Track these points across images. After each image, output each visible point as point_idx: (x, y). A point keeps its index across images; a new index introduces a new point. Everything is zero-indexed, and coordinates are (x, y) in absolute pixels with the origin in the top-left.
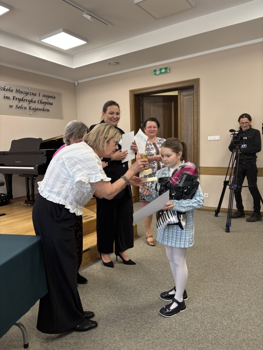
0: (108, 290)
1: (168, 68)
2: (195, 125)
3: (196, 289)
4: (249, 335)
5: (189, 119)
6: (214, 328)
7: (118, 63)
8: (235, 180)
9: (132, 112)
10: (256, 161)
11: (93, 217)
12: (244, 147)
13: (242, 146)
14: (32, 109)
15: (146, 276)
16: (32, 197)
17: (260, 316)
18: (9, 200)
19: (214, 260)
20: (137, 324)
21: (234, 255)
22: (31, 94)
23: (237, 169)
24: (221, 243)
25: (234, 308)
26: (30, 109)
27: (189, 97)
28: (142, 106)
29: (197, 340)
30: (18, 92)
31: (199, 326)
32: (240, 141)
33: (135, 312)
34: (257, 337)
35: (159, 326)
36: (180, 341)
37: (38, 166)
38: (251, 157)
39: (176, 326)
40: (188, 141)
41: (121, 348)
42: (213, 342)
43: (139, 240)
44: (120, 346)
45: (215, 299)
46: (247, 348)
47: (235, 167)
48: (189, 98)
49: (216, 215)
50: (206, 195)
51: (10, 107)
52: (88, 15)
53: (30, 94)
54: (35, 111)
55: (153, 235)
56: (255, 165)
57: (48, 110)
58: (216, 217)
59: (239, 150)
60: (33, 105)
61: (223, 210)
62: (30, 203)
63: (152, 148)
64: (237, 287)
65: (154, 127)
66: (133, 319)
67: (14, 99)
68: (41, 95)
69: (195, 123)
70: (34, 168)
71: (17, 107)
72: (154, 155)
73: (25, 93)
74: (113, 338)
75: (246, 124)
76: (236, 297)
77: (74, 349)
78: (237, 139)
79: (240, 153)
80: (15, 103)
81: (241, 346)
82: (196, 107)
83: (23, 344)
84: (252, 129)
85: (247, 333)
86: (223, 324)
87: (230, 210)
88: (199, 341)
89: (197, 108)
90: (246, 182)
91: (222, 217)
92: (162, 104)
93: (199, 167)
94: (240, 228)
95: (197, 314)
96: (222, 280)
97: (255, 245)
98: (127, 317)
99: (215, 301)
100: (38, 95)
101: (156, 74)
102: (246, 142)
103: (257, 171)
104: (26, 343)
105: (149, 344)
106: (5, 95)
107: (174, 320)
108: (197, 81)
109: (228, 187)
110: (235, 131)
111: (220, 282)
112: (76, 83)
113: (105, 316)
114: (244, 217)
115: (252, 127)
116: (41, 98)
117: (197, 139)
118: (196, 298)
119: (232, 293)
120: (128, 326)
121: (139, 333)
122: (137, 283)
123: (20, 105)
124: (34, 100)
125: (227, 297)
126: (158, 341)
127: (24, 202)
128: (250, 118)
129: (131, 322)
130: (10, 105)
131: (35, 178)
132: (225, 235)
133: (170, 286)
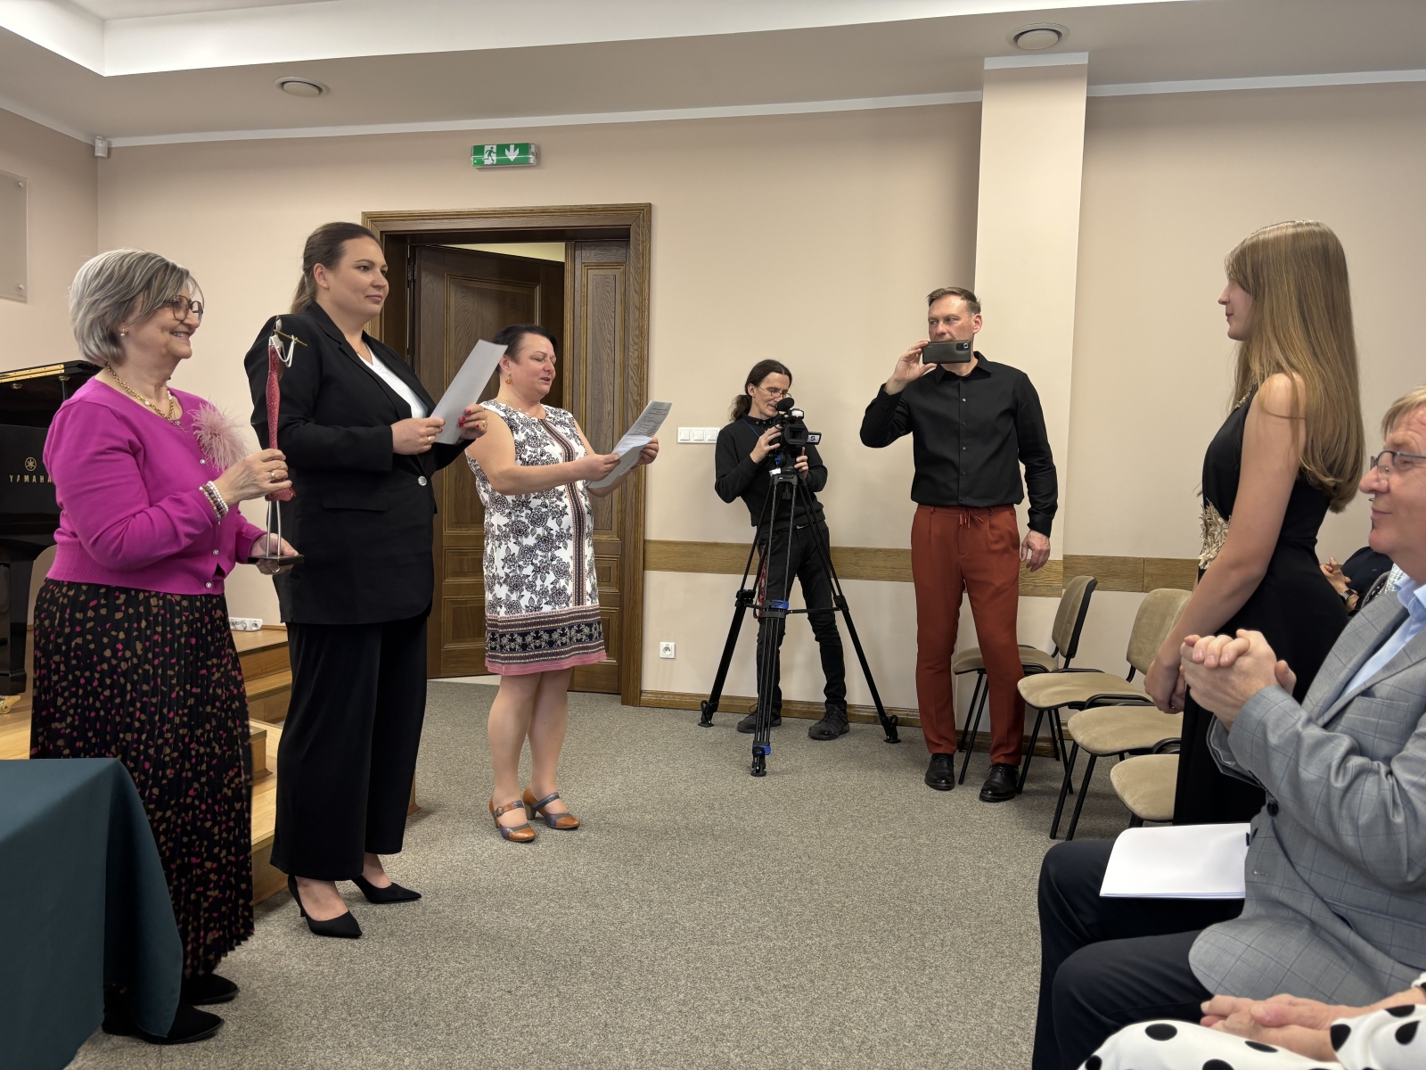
1: (533, 147)
2: (631, 382)
5: (605, 358)
7: (320, 89)
17: (929, 1025)
19: (735, 869)
21: (801, 847)
27: (609, 272)
28: (415, 284)
45: (772, 991)
48: (606, 276)
49: (706, 721)
50: (667, 649)
58: (704, 729)
69: (631, 373)
82: (637, 312)
89: (641, 318)
93: (645, 541)
94: (796, 760)
96: (780, 928)
97: (859, 811)
101: (481, 162)
108: (643, 213)
109: (750, 612)
111: (774, 936)
112: (101, 145)
119: (822, 965)
132: (752, 784)
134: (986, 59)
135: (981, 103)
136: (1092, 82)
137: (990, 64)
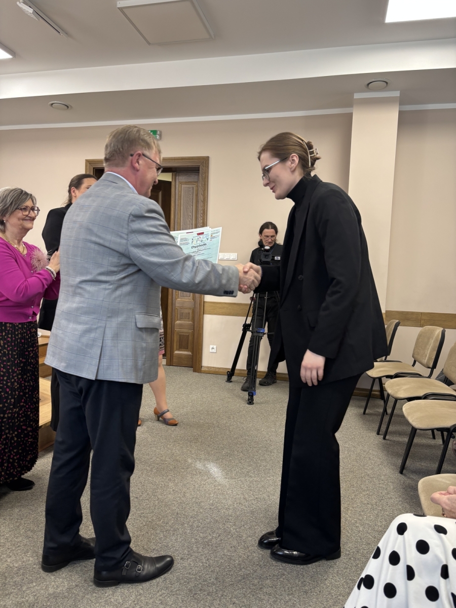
5: (188, 223)
7: (68, 107)
27: (191, 186)
48: (189, 188)
50: (213, 348)
52: (29, 6)
58: (228, 383)
61: (238, 372)
75: (272, 238)
82: (202, 203)
89: (204, 206)
108: (206, 160)
115: (277, 243)
128: (276, 230)
134: (355, 94)
135: (352, 113)
136: (401, 104)
137: (357, 96)
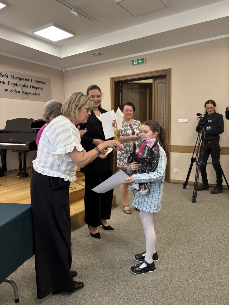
0: (90, 252)
1: (144, 59)
2: (167, 109)
3: (166, 251)
4: (211, 292)
5: (162, 104)
6: (180, 285)
7: (100, 54)
8: (201, 157)
9: (112, 97)
10: (219, 141)
11: (77, 188)
12: (209, 129)
13: (208, 128)
14: (25, 92)
15: (122, 240)
16: (24, 170)
17: (220, 276)
18: (3, 172)
20: (114, 282)
21: (200, 222)
22: (25, 79)
23: (203, 148)
24: (188, 212)
25: (199, 268)
26: (23, 93)
27: (163, 84)
28: (122, 92)
29: (166, 296)
30: (12, 78)
31: (168, 284)
32: (205, 123)
33: (113, 271)
34: (218, 294)
35: (133, 284)
36: (151, 297)
37: (30, 143)
38: (215, 138)
39: (148, 283)
40: (161, 123)
41: (100, 303)
42: (180, 298)
43: (117, 208)
44: (99, 301)
45: (182, 260)
46: (209, 303)
47: (201, 146)
48: (162, 86)
49: (184, 187)
50: (176, 170)
51: (5, 91)
52: (75, 11)
53: (23, 80)
54: (27, 94)
55: (129, 205)
56: (218, 144)
57: (39, 94)
58: (184, 189)
59: (205, 132)
60: (26, 90)
61: (190, 183)
62: (22, 175)
63: (128, 129)
64: (201, 250)
65: (131, 111)
66: (111, 277)
67: (9, 84)
68: (33, 81)
69: (167, 107)
70: (26, 145)
71: (12, 91)
72: (130, 135)
73: (19, 78)
74: (93, 294)
75: (211, 109)
76: (200, 258)
77: (59, 303)
78: (203, 122)
79: (206, 133)
80: (10, 87)
81: (204, 302)
82: (168, 93)
83: (14, 299)
84: (216, 113)
85: (209, 290)
86: (189, 282)
87: (196, 183)
88: (167, 296)
89: (169, 95)
90: (210, 159)
91: (189, 189)
92: (138, 90)
93: (170, 146)
94: (205, 199)
95: (166, 273)
96: (188, 244)
97: (217, 214)
98: (106, 275)
99: (182, 262)
100: (30, 80)
101: (133, 64)
102: (211, 124)
103: (220, 150)
104: (17, 298)
105: (124, 299)
106: (1, 80)
107: (146, 279)
108: (169, 70)
109: (195, 163)
110: (201, 115)
111: (186, 245)
112: (64, 70)
113: (86, 275)
114: (209, 189)
115: (216, 112)
116: (33, 83)
117: (169, 121)
118: (166, 260)
119: (197, 255)
120: (106, 283)
121: (116, 290)
122: (115, 246)
123: (14, 89)
124: (26, 85)
125: (193, 259)
126: (132, 297)
127: (17, 174)
128: (214, 104)
129: (109, 280)
130: (5, 89)
131: (26, 153)
132: (191, 205)
133: (143, 249)
